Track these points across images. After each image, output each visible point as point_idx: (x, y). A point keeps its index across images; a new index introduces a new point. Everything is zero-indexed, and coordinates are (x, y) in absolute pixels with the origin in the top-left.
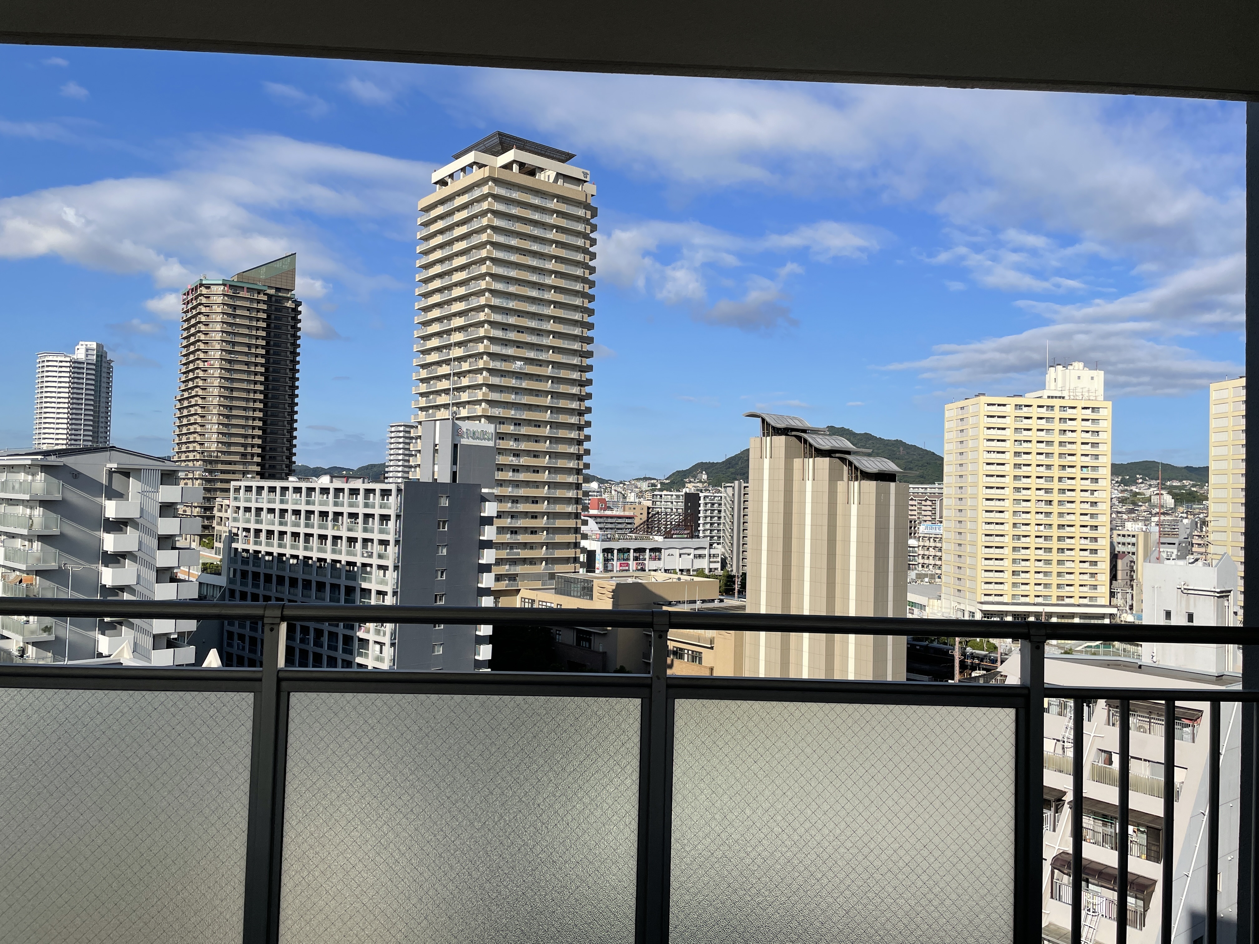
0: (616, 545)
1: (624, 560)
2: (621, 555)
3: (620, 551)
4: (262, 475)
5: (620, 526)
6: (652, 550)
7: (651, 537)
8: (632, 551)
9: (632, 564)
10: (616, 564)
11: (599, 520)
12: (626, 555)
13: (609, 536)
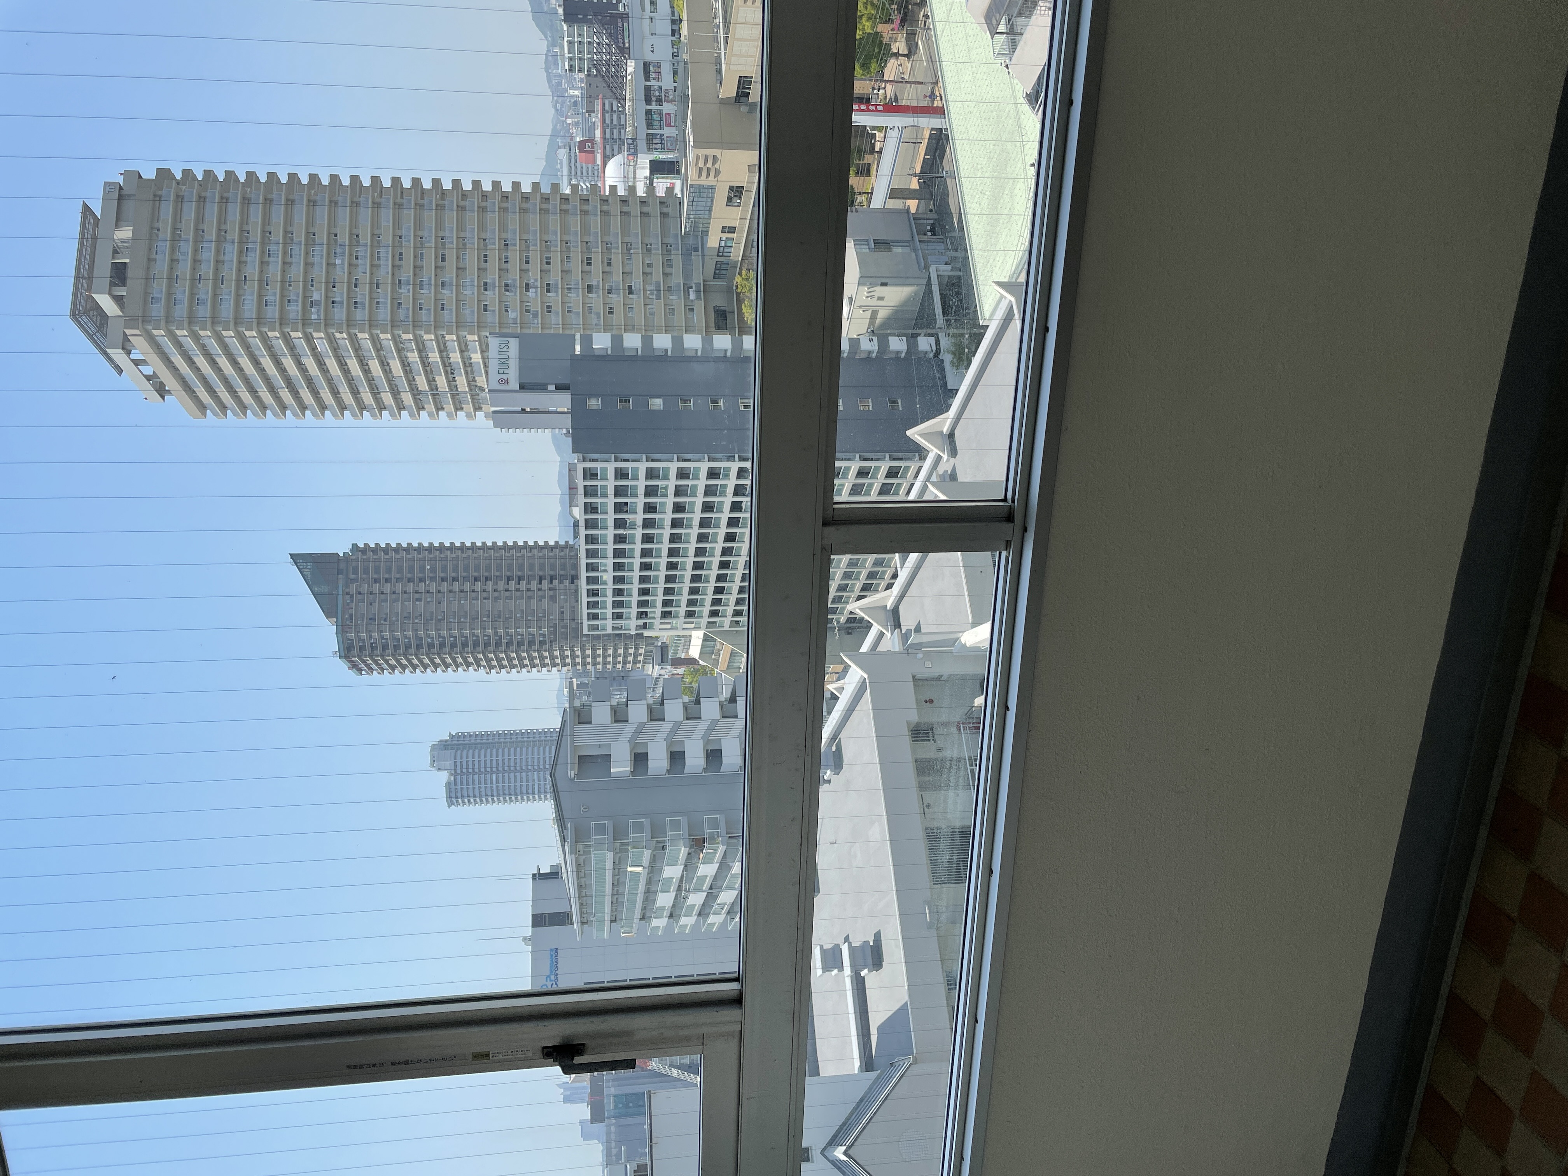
0: (643, 132)
1: (661, 120)
2: (656, 123)
3: (649, 125)
4: (574, 578)
5: (615, 122)
6: (647, 79)
7: (629, 78)
8: (649, 107)
9: (667, 108)
10: (668, 132)
11: (608, 152)
12: (655, 117)
13: (630, 141)
